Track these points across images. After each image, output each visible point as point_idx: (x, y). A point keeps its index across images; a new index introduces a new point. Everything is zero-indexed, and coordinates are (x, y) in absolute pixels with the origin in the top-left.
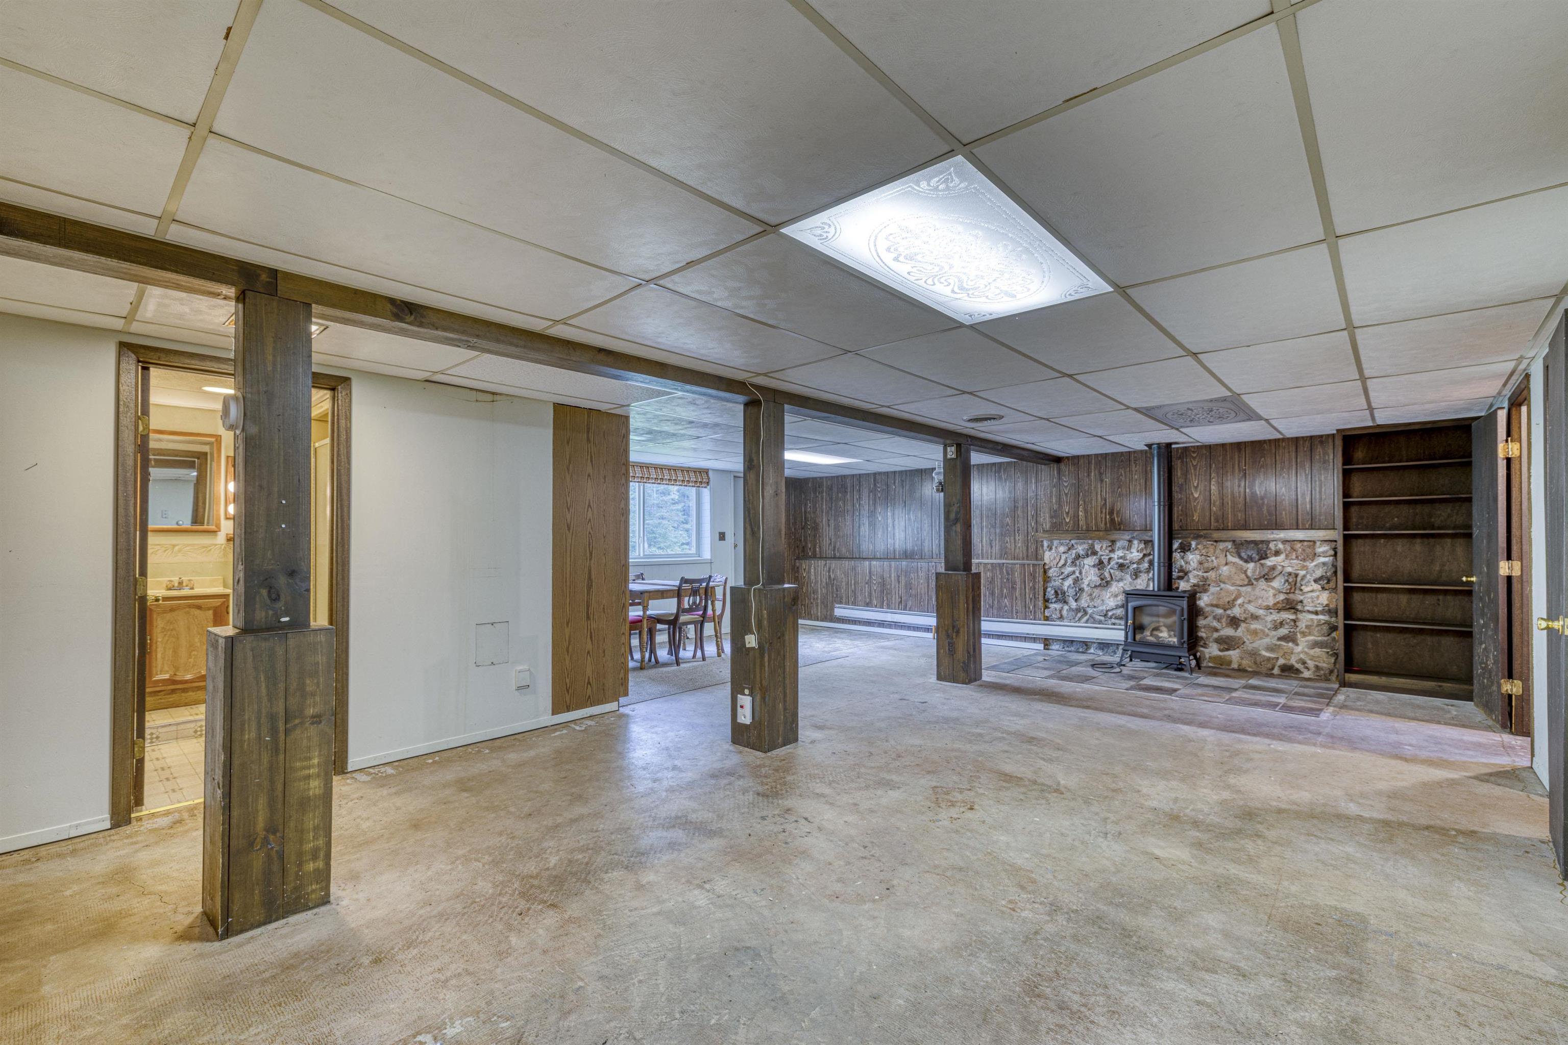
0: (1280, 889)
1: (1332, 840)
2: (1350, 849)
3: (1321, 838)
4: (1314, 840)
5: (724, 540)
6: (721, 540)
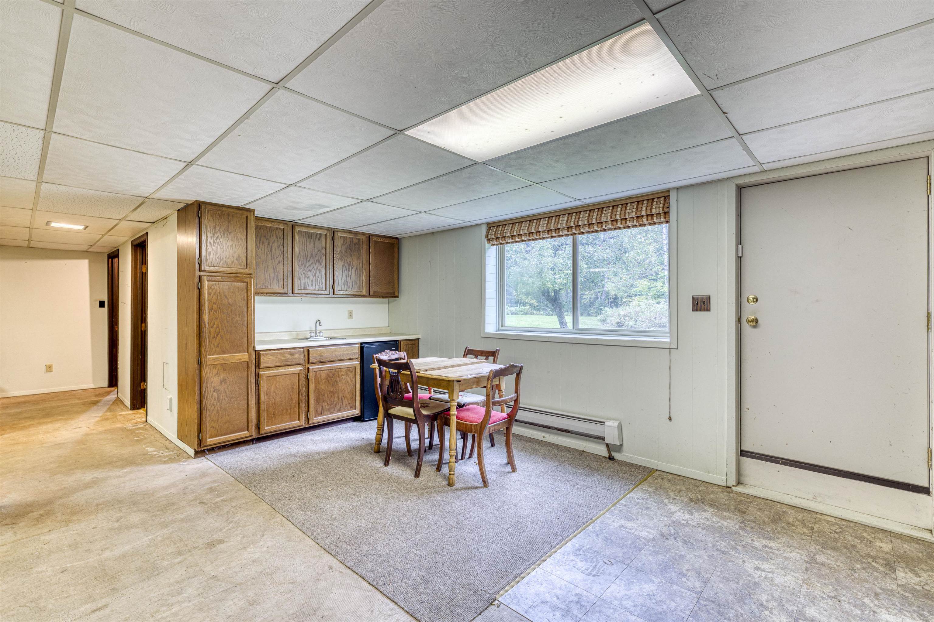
5: (704, 310)
6: (697, 310)
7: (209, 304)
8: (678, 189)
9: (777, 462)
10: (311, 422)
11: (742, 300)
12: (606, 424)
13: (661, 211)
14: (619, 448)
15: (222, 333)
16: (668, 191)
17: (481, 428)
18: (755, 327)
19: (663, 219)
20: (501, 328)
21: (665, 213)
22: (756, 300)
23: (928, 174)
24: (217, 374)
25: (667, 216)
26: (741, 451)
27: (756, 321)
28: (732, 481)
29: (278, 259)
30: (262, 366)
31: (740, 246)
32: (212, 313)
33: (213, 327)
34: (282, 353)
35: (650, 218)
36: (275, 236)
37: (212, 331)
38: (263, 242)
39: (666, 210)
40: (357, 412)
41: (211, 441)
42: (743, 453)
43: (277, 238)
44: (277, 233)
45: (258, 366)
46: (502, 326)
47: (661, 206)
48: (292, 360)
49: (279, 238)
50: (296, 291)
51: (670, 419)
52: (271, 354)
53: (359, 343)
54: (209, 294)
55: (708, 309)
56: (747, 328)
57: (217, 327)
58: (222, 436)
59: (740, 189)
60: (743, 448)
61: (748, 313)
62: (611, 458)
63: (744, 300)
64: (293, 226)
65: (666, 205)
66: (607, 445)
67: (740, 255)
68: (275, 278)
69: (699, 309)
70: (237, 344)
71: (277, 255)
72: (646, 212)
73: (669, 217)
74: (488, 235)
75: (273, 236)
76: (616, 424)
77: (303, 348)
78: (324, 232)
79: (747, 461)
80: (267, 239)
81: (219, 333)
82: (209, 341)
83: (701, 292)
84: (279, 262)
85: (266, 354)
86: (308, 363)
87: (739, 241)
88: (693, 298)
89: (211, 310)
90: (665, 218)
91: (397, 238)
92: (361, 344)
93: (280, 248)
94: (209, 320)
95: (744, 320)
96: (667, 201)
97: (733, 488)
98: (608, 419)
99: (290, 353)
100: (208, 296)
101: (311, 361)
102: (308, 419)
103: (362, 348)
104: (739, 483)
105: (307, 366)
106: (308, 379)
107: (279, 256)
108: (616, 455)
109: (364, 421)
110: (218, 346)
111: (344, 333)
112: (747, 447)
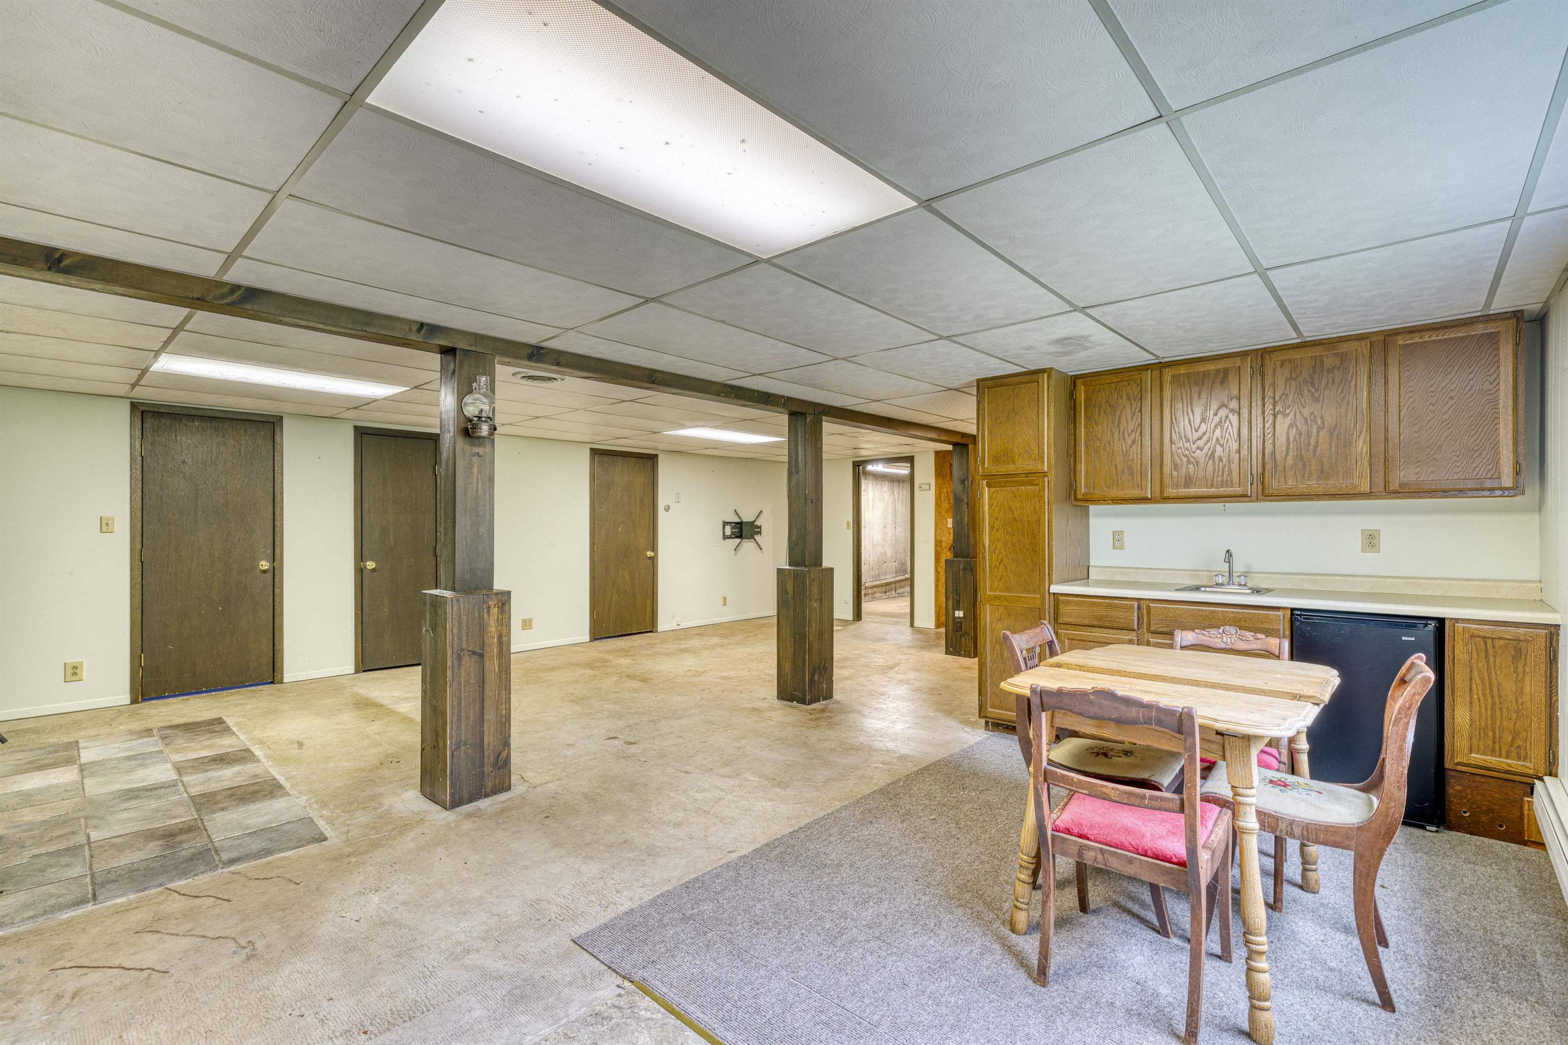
7: (990, 519)
15: (1005, 562)
24: (1000, 619)
29: (1133, 436)
32: (993, 533)
33: (994, 552)
34: (1094, 604)
36: (1125, 397)
37: (994, 557)
38: (1105, 412)
41: (991, 712)
43: (1129, 400)
44: (1130, 391)
45: (1056, 619)
48: (1112, 619)
49: (1132, 400)
50: (1168, 492)
52: (1077, 604)
53: (1285, 608)
54: (990, 506)
57: (1000, 553)
58: (1006, 710)
64: (1161, 369)
68: (1126, 471)
70: (1025, 580)
71: (1130, 430)
75: (1121, 398)
77: (1139, 600)
80: (1112, 407)
81: (1002, 560)
82: (990, 572)
84: (1134, 442)
85: (1069, 603)
86: (1149, 630)
89: (992, 528)
92: (1292, 610)
93: (1135, 418)
94: (990, 541)
99: (1109, 605)
100: (989, 509)
101: (1153, 627)
103: (1292, 622)
105: (1147, 635)
107: (1132, 431)
110: (1001, 579)
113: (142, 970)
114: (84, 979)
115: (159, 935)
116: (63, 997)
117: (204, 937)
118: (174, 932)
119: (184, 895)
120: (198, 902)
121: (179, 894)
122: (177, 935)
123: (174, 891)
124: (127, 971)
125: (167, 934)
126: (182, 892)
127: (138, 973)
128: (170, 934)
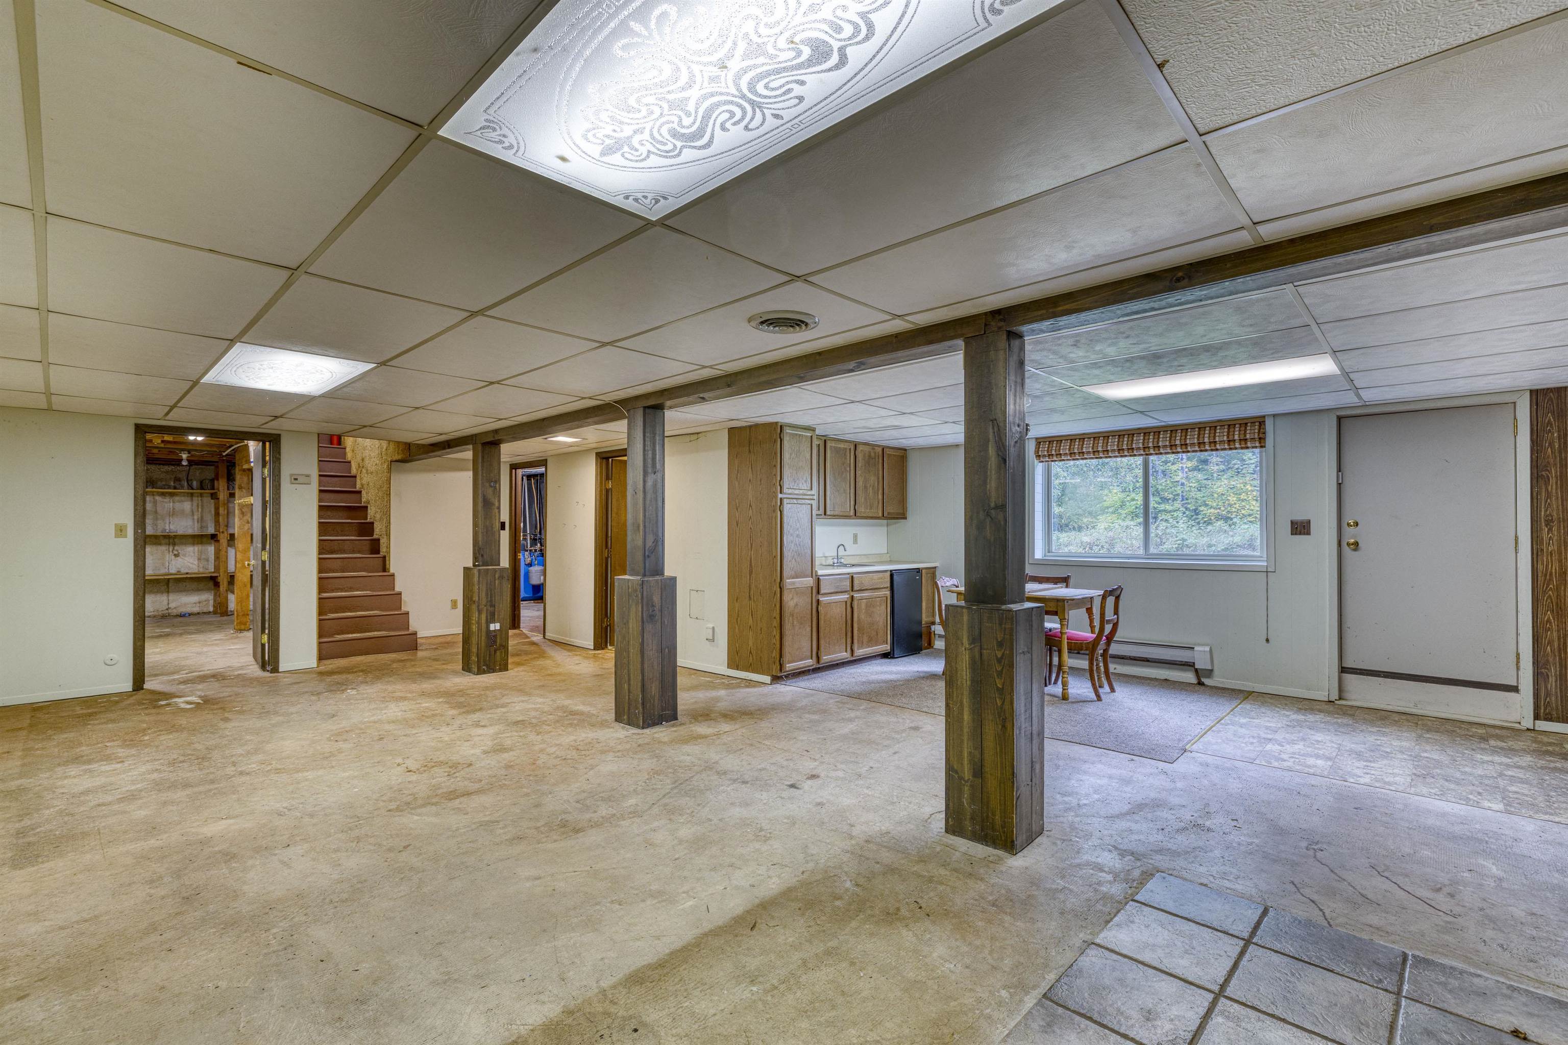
0: (101, 851)
1: (62, 928)
2: (35, 928)
3: (77, 922)
4: (85, 915)
5: (1304, 534)
6: (1296, 534)
8: (1274, 416)
9: (1379, 676)
10: (855, 654)
11: (1342, 524)
12: (1196, 648)
13: (1256, 436)
14: (1209, 673)
16: (1264, 417)
17: (1093, 645)
18: (1355, 550)
19: (1257, 444)
20: (1047, 554)
21: (1260, 438)
22: (1356, 524)
23: (1515, 418)
24: (792, 598)
25: (1262, 441)
26: (1342, 668)
27: (1356, 544)
28: (1334, 696)
30: (822, 591)
31: (1340, 473)
34: (834, 579)
35: (1243, 442)
39: (1261, 436)
40: (886, 647)
41: (789, 666)
42: (1343, 670)
45: (818, 592)
46: (1049, 552)
47: (1256, 431)
48: (841, 587)
50: (828, 513)
51: (1267, 640)
52: (827, 580)
53: (889, 570)
55: (1308, 533)
56: (1346, 550)
58: (796, 663)
59: (1340, 419)
60: (1344, 665)
61: (1350, 535)
62: (1200, 683)
63: (1345, 525)
64: (825, 441)
65: (1262, 430)
66: (1196, 670)
67: (1340, 482)
69: (1298, 532)
70: (805, 568)
72: (1239, 437)
73: (1265, 443)
74: (1038, 451)
76: (1207, 649)
77: (848, 574)
78: (846, 446)
79: (1348, 677)
83: (1300, 517)
85: (824, 580)
86: (852, 590)
87: (1339, 469)
88: (1292, 522)
90: (1260, 443)
91: (906, 450)
92: (891, 571)
95: (1344, 544)
96: (1262, 427)
97: (1337, 702)
98: (1195, 645)
99: (840, 579)
100: (787, 519)
101: (855, 588)
102: (852, 651)
103: (892, 576)
104: (1340, 699)
105: (852, 594)
106: (852, 608)
108: (1206, 681)
109: (893, 658)
111: (865, 561)
112: (1348, 663)
113: (1387, 878)
114: (1431, 897)
115: (1362, 891)
116: (1448, 894)
117: (1332, 871)
118: (1350, 888)
119: (1321, 910)
120: (1315, 897)
121: (1324, 913)
122: (1349, 884)
123: (1326, 919)
124: (1398, 883)
125: (1356, 889)
126: (1321, 913)
127: (1390, 877)
128: (1354, 888)
